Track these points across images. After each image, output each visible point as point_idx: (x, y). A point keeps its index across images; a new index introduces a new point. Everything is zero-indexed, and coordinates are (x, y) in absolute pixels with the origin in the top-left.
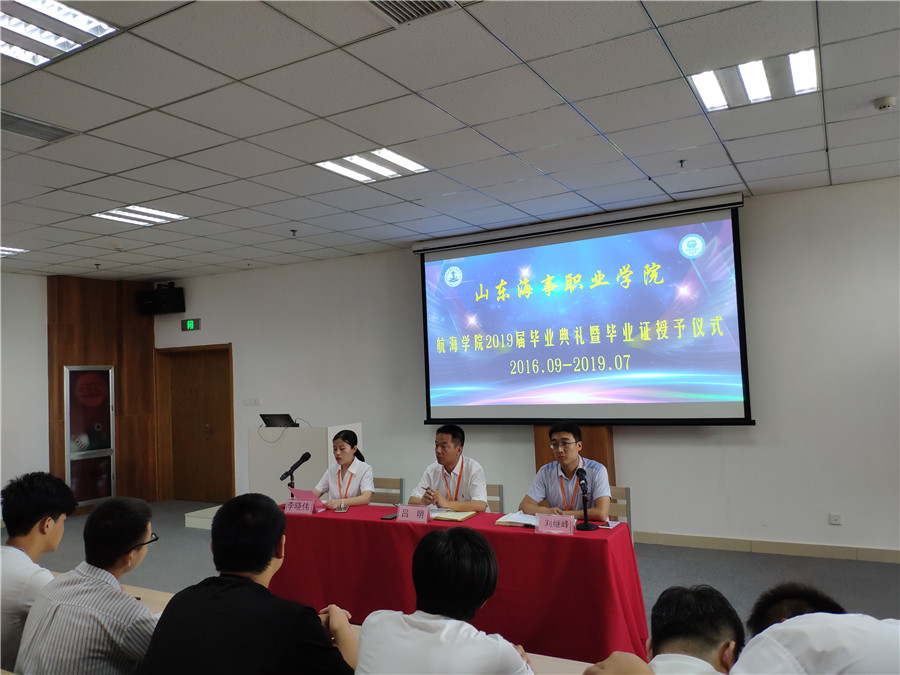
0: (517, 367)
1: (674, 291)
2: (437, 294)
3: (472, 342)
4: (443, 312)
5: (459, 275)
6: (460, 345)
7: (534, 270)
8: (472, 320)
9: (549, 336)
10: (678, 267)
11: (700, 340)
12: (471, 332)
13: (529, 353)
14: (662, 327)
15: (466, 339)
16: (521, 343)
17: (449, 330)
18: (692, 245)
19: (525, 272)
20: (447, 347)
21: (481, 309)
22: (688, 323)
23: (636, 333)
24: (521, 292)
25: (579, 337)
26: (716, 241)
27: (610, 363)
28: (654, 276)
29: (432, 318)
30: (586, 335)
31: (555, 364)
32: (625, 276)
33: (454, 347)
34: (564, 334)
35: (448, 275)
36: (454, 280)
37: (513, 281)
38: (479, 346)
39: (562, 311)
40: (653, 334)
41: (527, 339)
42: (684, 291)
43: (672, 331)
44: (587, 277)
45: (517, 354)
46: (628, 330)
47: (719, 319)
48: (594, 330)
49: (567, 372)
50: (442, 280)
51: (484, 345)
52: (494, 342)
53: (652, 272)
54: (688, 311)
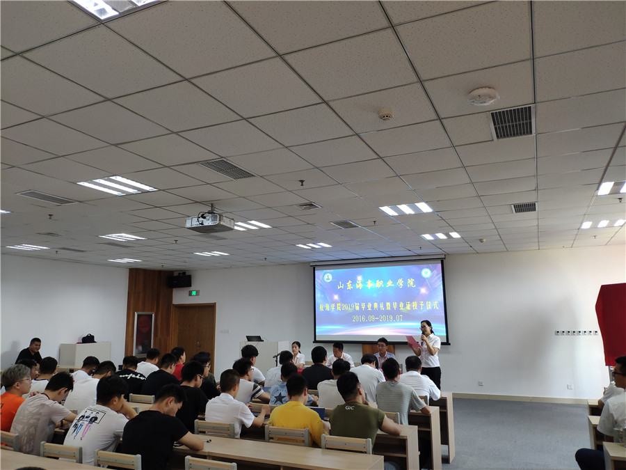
0: (355, 318)
1: (419, 290)
2: (320, 285)
3: (336, 307)
4: (323, 292)
5: (331, 277)
6: (330, 308)
7: (363, 277)
8: (336, 297)
9: (369, 305)
10: (421, 281)
11: (429, 311)
12: (336, 302)
13: (361, 312)
14: (415, 304)
15: (333, 305)
16: (357, 308)
17: (325, 300)
18: (426, 273)
19: (360, 278)
20: (324, 309)
21: (340, 292)
22: (425, 303)
23: (405, 306)
24: (357, 286)
25: (382, 306)
26: (435, 272)
27: (394, 318)
28: (412, 284)
29: (318, 295)
30: (385, 306)
31: (372, 318)
32: (400, 282)
33: (328, 309)
34: (376, 305)
35: (325, 277)
36: (328, 279)
37: (354, 281)
38: (339, 308)
39: (375, 295)
40: (411, 307)
41: (360, 307)
42: (423, 290)
43: (419, 306)
44: (385, 282)
45: (355, 313)
46: (401, 305)
47: (436, 302)
48: (388, 304)
49: (377, 322)
50: (323, 279)
51: (341, 308)
52: (346, 307)
53: (411, 282)
54: (426, 298)
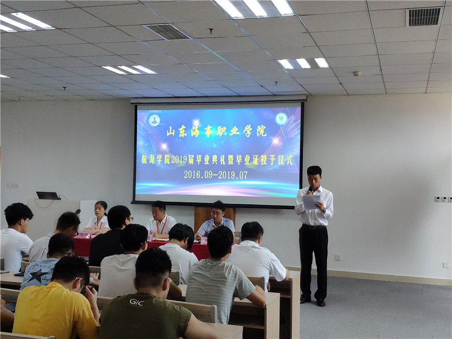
0: (188, 174)
1: (271, 141)
2: (144, 129)
3: (163, 159)
4: (147, 140)
5: (158, 120)
6: (156, 159)
7: (201, 122)
8: (164, 146)
9: (207, 158)
10: (273, 129)
11: (281, 166)
12: (163, 153)
13: (195, 167)
14: (264, 158)
15: (160, 157)
16: (191, 161)
17: (150, 151)
18: (281, 118)
19: (196, 123)
20: (148, 160)
21: (170, 140)
22: (276, 158)
23: (251, 160)
24: (193, 134)
25: (222, 160)
26: (293, 117)
27: (237, 175)
28: (262, 132)
29: (140, 143)
30: (226, 160)
31: (209, 174)
32: (248, 129)
33: (152, 161)
34: (215, 158)
35: (150, 119)
36: (154, 122)
37: (189, 127)
38: (167, 161)
39: (215, 146)
40: (259, 162)
41: (195, 159)
42: (276, 141)
43: (269, 161)
44: (229, 129)
45: (188, 167)
46: (247, 158)
47: (291, 156)
48: (231, 157)
49: (215, 179)
50: (148, 122)
51: (170, 161)
52: (176, 160)
53: (261, 130)
54: (278, 151)
